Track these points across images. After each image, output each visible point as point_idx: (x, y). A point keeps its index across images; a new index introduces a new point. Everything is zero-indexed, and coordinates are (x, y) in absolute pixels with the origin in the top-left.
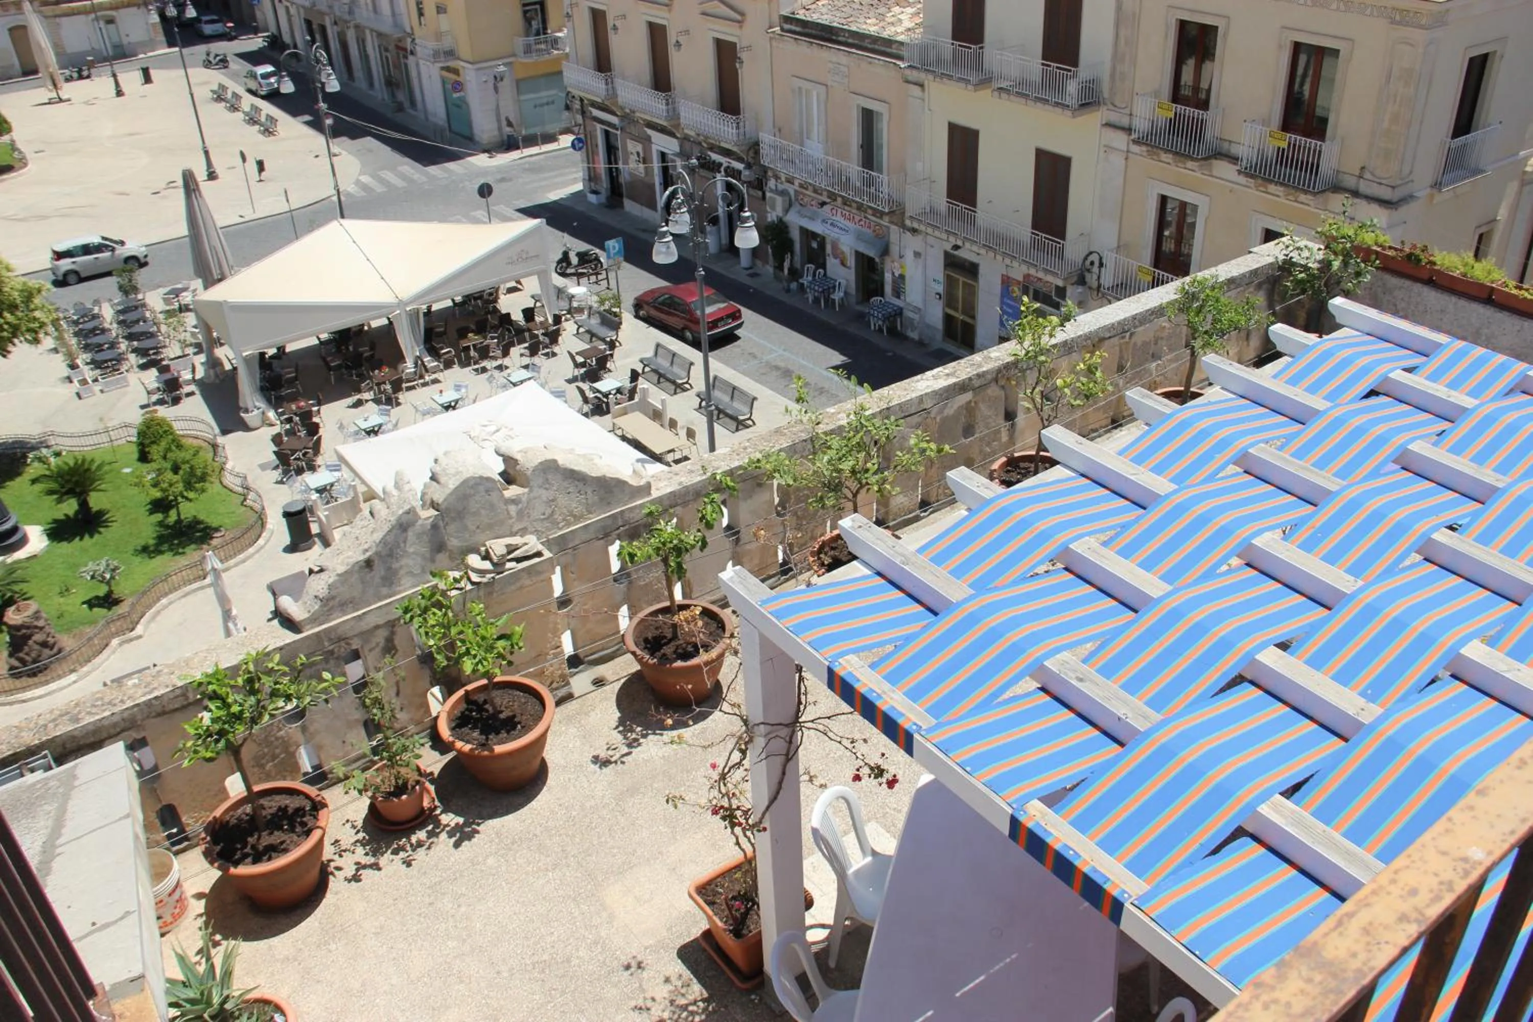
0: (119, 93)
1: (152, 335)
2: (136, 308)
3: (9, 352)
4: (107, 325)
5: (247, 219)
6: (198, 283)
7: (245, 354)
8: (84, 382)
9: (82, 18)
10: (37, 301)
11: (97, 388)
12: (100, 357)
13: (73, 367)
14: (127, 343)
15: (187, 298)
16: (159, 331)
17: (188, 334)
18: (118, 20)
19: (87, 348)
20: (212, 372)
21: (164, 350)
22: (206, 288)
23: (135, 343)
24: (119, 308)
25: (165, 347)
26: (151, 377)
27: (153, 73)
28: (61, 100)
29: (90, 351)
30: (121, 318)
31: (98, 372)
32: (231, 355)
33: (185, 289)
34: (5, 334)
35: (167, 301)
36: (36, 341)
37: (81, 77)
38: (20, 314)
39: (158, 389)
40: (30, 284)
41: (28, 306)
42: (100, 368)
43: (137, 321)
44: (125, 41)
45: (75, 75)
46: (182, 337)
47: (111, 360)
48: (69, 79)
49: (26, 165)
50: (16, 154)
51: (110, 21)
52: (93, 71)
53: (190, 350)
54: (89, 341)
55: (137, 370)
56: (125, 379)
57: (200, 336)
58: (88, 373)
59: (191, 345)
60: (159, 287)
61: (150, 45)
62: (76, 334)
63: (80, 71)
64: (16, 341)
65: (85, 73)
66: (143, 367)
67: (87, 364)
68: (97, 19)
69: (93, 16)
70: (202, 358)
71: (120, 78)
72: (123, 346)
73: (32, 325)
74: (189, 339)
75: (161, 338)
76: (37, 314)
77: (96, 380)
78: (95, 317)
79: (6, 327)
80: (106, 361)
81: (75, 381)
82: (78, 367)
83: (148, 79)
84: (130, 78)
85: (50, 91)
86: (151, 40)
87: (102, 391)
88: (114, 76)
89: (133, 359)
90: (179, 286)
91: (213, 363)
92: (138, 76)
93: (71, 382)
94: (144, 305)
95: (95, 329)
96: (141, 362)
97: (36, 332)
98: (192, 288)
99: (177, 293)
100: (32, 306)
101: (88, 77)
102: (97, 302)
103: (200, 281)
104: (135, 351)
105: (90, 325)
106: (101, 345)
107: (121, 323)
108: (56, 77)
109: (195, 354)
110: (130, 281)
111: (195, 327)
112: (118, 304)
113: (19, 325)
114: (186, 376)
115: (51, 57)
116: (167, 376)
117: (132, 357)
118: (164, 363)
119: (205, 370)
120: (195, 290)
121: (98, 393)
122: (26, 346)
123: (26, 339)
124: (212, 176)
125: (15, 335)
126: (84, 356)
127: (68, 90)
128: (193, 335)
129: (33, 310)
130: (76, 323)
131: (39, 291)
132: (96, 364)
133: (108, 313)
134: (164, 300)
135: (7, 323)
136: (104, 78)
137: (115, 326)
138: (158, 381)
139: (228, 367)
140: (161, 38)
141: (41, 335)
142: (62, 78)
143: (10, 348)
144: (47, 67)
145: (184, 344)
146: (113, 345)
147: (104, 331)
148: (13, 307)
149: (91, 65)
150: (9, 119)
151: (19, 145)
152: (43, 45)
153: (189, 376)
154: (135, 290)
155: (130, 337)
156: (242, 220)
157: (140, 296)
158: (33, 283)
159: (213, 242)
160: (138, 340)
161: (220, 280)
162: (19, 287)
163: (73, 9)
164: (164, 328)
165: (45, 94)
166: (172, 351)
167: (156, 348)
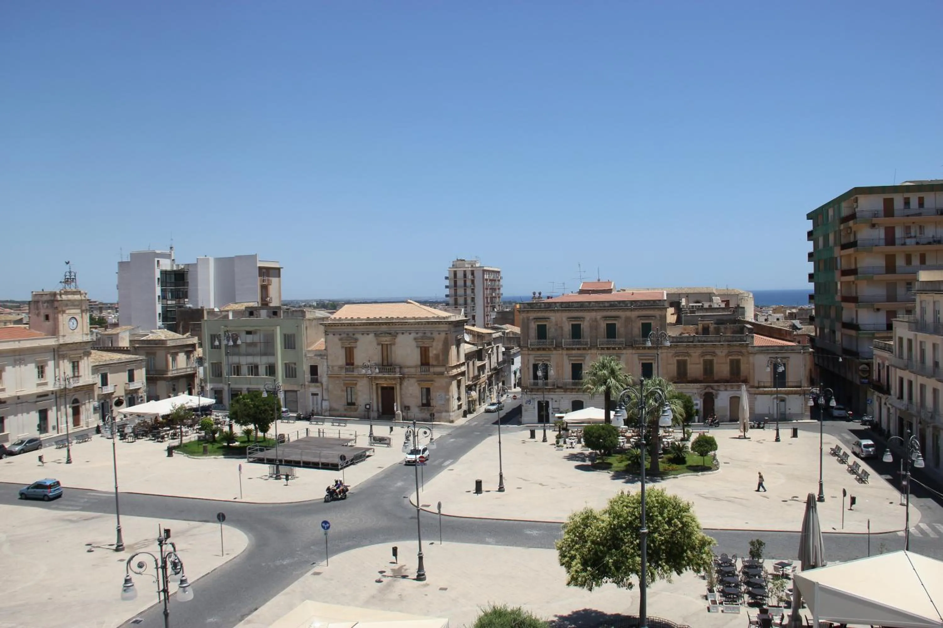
0: (777, 440)
1: (762, 587)
2: (757, 567)
3: (682, 572)
4: (737, 573)
5: (837, 531)
6: (798, 564)
7: (820, 621)
8: (714, 602)
9: (769, 396)
10: (706, 549)
11: (720, 608)
12: (727, 590)
13: (711, 590)
14: (745, 587)
15: (788, 570)
16: (767, 586)
17: (784, 594)
18: (787, 401)
19: (721, 582)
20: (793, 623)
21: (766, 599)
22: (803, 569)
23: (750, 589)
24: (746, 564)
25: (768, 597)
26: (755, 613)
27: (799, 432)
28: (745, 438)
29: (723, 585)
30: (746, 570)
31: (724, 599)
32: (810, 617)
33: (789, 565)
34: (684, 562)
35: (776, 569)
36: (698, 571)
37: (759, 427)
38: (695, 553)
39: (757, 622)
40: (706, 538)
41: (700, 550)
42: (726, 597)
43: (755, 576)
44: (788, 412)
45: (756, 425)
46: (780, 594)
47: (733, 594)
48: (752, 427)
49: (718, 469)
50: (714, 462)
51: (783, 400)
52: (766, 425)
53: (782, 604)
54: (724, 579)
55: (747, 605)
56: (739, 609)
57: (792, 599)
58: (718, 597)
59: (784, 601)
60: (773, 558)
61: (801, 416)
62: (717, 572)
63: (759, 424)
64: (688, 567)
65: (762, 426)
66: (751, 605)
67: (719, 592)
68: (777, 398)
69: (775, 396)
70: (789, 612)
71: (781, 431)
72: (743, 588)
73: (699, 562)
74: (785, 598)
75: (766, 590)
76: (704, 556)
77: (721, 603)
78: (732, 565)
79: (686, 558)
80: (731, 594)
81: (710, 599)
82: (714, 592)
83: (795, 435)
84: (786, 433)
85: (741, 432)
86: (802, 414)
87: (723, 611)
88: (777, 430)
89: (746, 597)
90: (786, 561)
91: (795, 618)
92: (790, 432)
93: (707, 599)
94: (761, 567)
95: (730, 572)
96: (750, 601)
97: (700, 566)
98: (793, 565)
99: (783, 565)
100: (703, 551)
101: (763, 428)
102: (735, 557)
103: (800, 562)
104: (749, 593)
105: (727, 569)
106: (730, 583)
107: (744, 573)
108: (746, 425)
109: (785, 607)
110: (758, 550)
111: (790, 590)
112: (747, 562)
113: (693, 560)
114: (777, 620)
115: (747, 415)
116: (765, 617)
117: (746, 596)
118: (765, 607)
119: (789, 621)
120: (795, 567)
121: (720, 612)
122: (692, 572)
123: (693, 569)
124: (821, 499)
125: (688, 565)
126: (719, 587)
127: (751, 433)
128: (787, 595)
129: (702, 553)
130: (720, 565)
131: (709, 543)
132: (723, 593)
133: (739, 565)
134: (775, 567)
135: (687, 557)
136: (771, 430)
137: (741, 574)
138: (758, 618)
139: (804, 623)
140: (808, 413)
141: (702, 569)
142: (749, 426)
143: (684, 570)
144: (744, 419)
145: (780, 600)
146: (737, 586)
147: (734, 575)
148: (693, 548)
149: (766, 422)
150: (717, 443)
151: (718, 457)
152: (745, 408)
153: (778, 621)
154: (759, 556)
155: (748, 584)
156: (834, 531)
157: (761, 561)
158: (708, 538)
159: (815, 542)
160: (753, 587)
161: (814, 567)
162: (700, 538)
163: (765, 391)
164: (770, 585)
165: (737, 433)
166: (772, 601)
167: (763, 596)
